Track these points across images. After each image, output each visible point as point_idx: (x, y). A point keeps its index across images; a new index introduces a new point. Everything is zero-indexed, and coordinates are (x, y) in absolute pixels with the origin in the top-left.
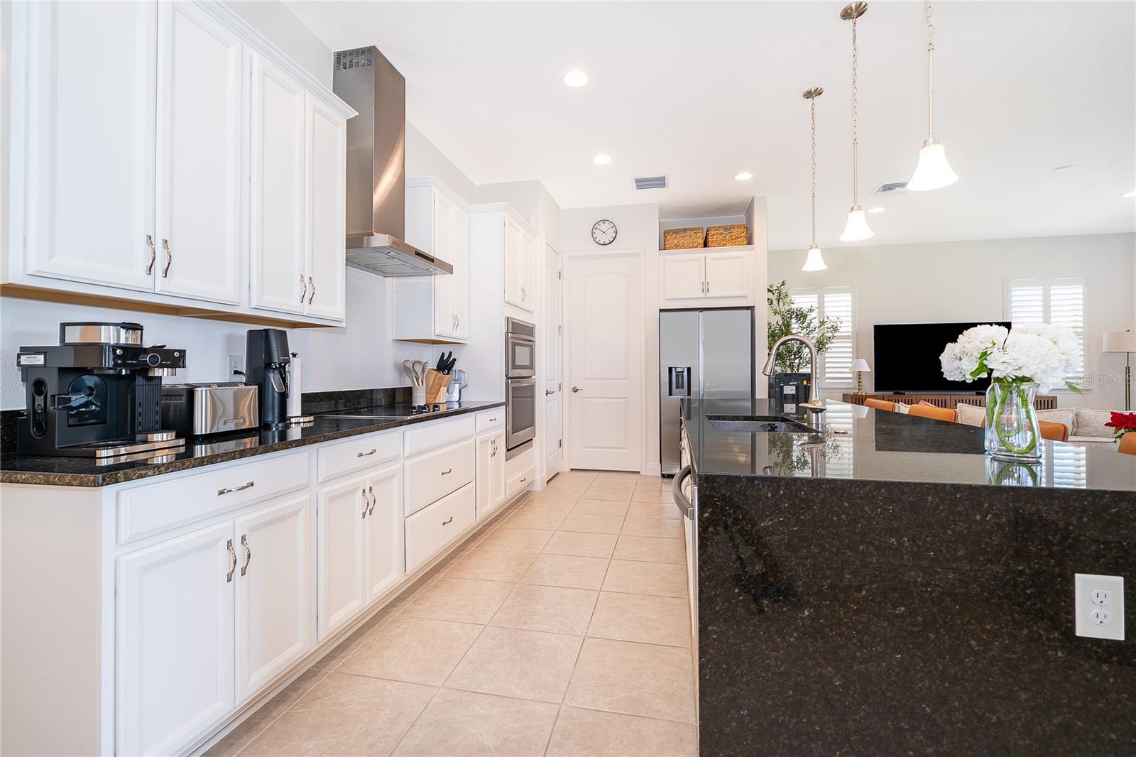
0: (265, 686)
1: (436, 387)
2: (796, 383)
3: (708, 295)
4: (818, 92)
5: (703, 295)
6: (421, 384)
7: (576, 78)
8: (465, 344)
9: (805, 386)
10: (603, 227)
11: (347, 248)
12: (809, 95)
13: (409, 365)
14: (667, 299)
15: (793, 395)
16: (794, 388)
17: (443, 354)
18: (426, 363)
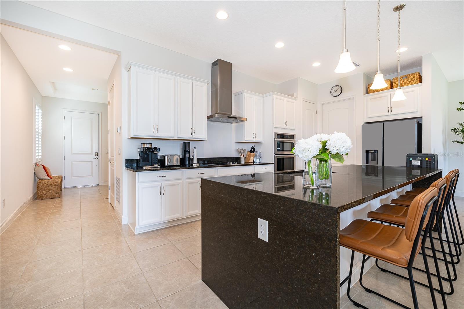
0: (167, 221)
1: (249, 157)
2: (421, 159)
3: (392, 113)
4: (402, 7)
5: (389, 114)
6: (243, 156)
7: (280, 45)
8: (262, 143)
9: (427, 161)
10: (335, 89)
11: (207, 119)
12: (397, 9)
13: (239, 150)
14: (368, 118)
15: (418, 165)
16: (419, 161)
17: (252, 146)
18: (245, 149)
